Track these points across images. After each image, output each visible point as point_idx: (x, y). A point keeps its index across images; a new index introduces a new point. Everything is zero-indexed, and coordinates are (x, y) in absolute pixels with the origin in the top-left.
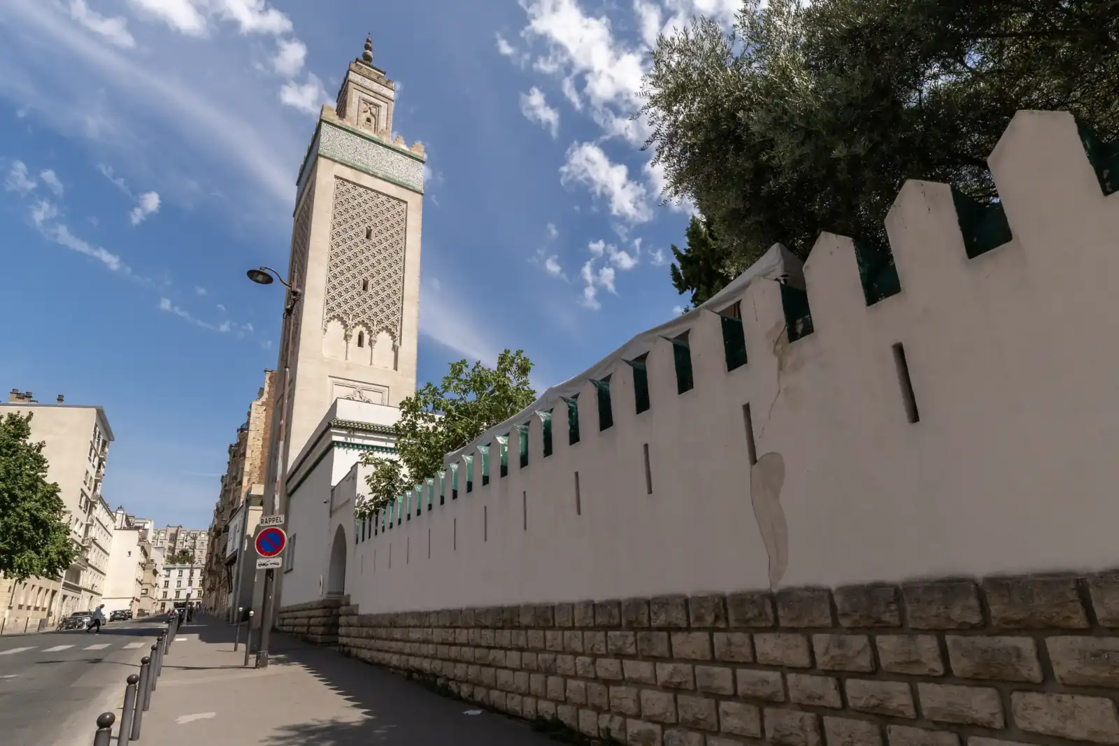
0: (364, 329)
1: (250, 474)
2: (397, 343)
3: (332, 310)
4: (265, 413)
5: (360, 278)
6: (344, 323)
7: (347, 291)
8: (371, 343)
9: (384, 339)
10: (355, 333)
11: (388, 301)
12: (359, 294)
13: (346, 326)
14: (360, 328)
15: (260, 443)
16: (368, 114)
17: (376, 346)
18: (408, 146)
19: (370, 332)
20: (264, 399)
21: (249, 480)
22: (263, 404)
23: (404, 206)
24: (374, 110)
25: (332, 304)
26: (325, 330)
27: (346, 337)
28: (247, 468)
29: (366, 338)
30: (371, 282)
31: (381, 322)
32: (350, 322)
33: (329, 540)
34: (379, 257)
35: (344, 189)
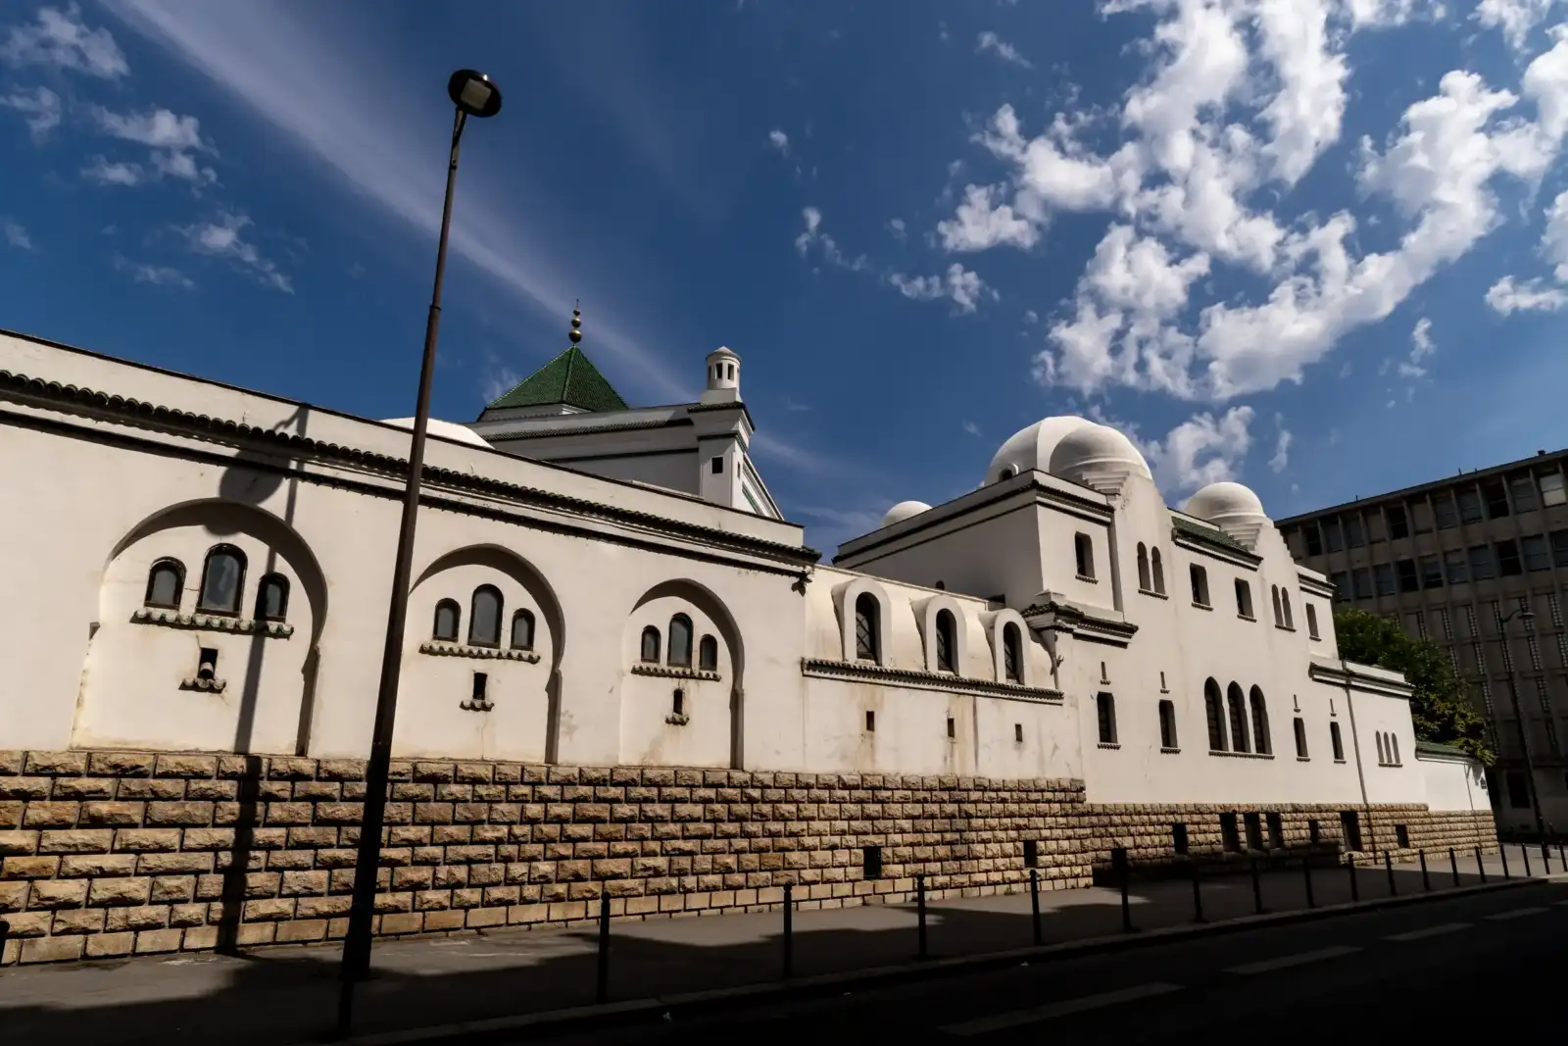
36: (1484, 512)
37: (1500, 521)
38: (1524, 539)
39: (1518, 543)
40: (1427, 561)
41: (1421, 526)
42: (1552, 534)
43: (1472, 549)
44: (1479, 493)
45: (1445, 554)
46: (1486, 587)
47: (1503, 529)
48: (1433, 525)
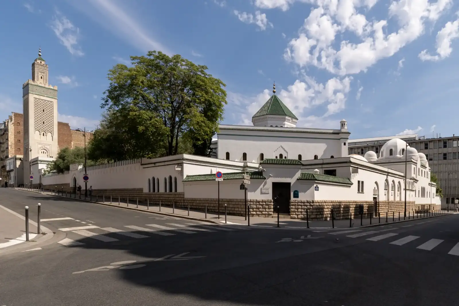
0: (44, 132)
1: (11, 146)
2: (53, 135)
3: (36, 129)
4: (14, 126)
5: (42, 121)
6: (39, 131)
7: (39, 124)
8: (46, 135)
9: (49, 135)
10: (42, 133)
11: (50, 126)
12: (42, 125)
13: (40, 132)
14: (43, 132)
15: (13, 136)
16: (41, 76)
17: (47, 136)
18: (53, 87)
19: (46, 133)
20: (13, 121)
21: (11, 148)
22: (13, 124)
23: (52, 103)
24: (43, 74)
25: (36, 127)
26: (35, 133)
27: (40, 134)
28: (10, 144)
29: (45, 134)
30: (45, 122)
31: (48, 131)
32: (40, 131)
33: (39, 176)
34: (47, 116)
35: (36, 100)
36: (442, 147)
37: (445, 149)
38: (448, 153)
39: (447, 154)
40: (430, 155)
41: (430, 148)
42: (453, 153)
43: (439, 154)
44: (442, 142)
45: (434, 154)
46: (440, 162)
47: (445, 150)
48: (433, 147)
